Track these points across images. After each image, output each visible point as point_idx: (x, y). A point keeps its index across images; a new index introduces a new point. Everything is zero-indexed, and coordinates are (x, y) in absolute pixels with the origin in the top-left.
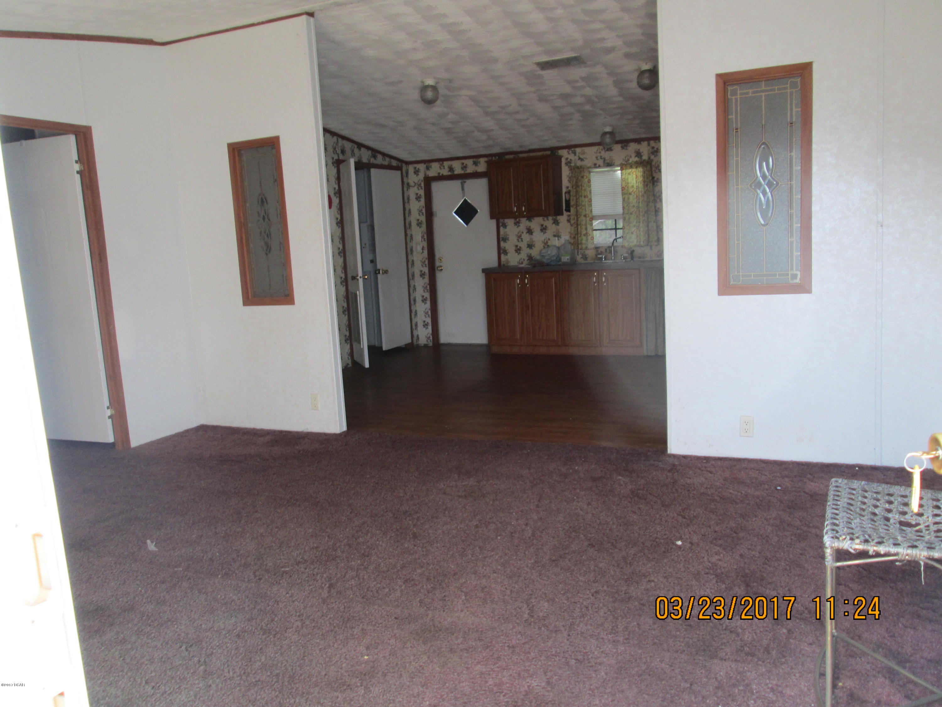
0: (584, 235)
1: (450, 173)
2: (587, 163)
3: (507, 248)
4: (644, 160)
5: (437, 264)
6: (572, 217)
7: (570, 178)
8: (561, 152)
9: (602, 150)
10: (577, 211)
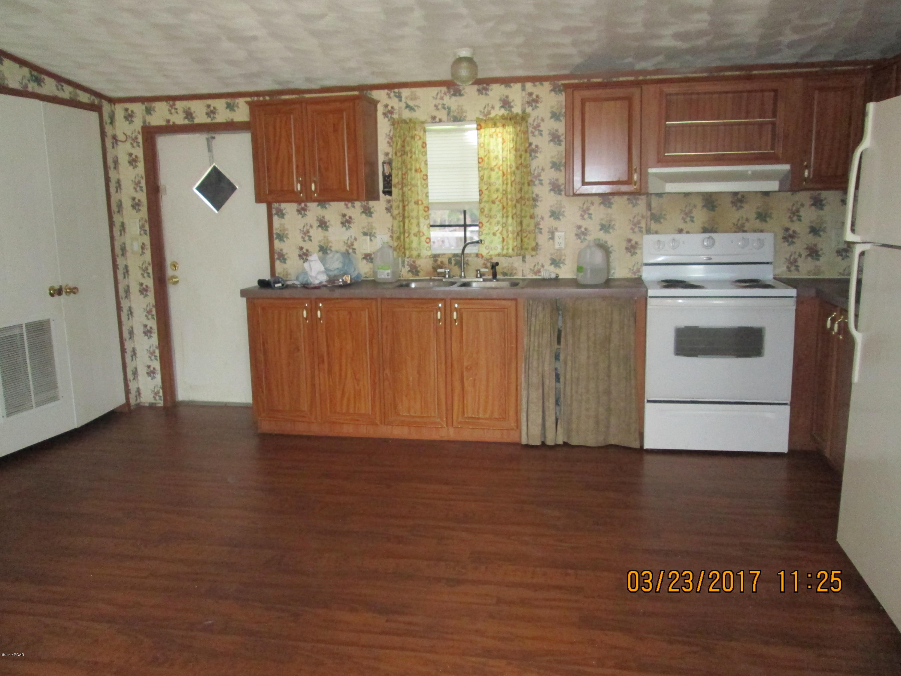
0: (415, 235)
1: (186, 122)
2: (419, 115)
3: (284, 252)
4: (517, 114)
5: (170, 272)
6: (395, 204)
7: (391, 138)
8: (376, 94)
9: (445, 94)
10: (403, 194)
